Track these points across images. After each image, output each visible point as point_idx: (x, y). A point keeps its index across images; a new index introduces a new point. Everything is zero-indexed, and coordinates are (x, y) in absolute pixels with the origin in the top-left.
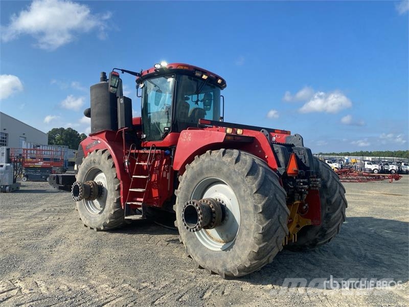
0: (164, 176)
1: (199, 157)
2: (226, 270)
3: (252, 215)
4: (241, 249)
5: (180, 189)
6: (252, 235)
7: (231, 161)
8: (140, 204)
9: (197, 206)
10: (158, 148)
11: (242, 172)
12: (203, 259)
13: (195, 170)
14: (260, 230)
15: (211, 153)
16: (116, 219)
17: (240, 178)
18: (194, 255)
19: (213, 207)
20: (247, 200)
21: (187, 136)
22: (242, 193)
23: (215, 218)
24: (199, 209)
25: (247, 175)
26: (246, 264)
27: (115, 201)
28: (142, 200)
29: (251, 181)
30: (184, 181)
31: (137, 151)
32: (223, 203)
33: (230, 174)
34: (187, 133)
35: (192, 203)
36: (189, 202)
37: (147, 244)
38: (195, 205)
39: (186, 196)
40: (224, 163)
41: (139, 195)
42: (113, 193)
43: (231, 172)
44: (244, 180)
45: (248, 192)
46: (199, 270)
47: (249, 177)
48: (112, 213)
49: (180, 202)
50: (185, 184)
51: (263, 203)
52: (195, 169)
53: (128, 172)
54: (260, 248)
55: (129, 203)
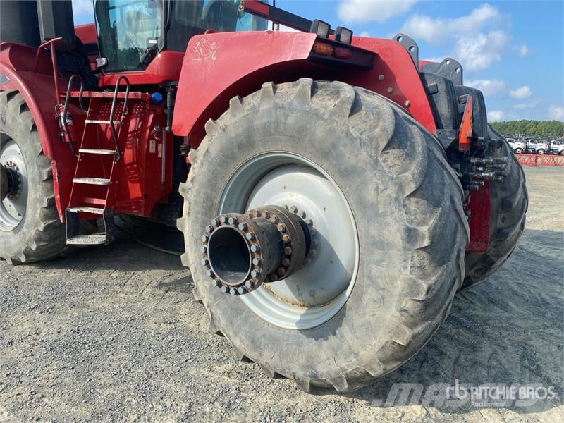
0: (152, 150)
1: (241, 101)
2: (314, 376)
3: (396, 255)
4: (358, 334)
5: (192, 181)
6: (395, 303)
7: (339, 108)
8: (100, 211)
9: (246, 229)
10: (134, 88)
11: (371, 139)
12: (254, 343)
13: (233, 135)
14: (418, 294)
15: (275, 89)
16: (50, 240)
17: (364, 155)
18: (231, 333)
19: (284, 231)
20: (384, 214)
21: (207, 49)
22: (370, 195)
23: (289, 257)
24: (253, 239)
25: (388, 146)
26: (372, 369)
27: (46, 205)
28: (104, 202)
29: (397, 162)
30: (202, 164)
31: (86, 94)
32: (304, 216)
33: (334, 145)
34: (205, 41)
35: (231, 221)
36: (223, 220)
37: (122, 295)
38: (241, 227)
39: (208, 198)
40: (316, 115)
41: (97, 191)
42: (39, 187)
43: (339, 138)
44: (376, 161)
45: (388, 191)
46: (244, 365)
47: (391, 151)
48: (42, 230)
49: (192, 212)
50: (205, 168)
51: (432, 222)
52: (232, 133)
53: (67, 140)
54: (414, 336)
55: (75, 210)
